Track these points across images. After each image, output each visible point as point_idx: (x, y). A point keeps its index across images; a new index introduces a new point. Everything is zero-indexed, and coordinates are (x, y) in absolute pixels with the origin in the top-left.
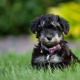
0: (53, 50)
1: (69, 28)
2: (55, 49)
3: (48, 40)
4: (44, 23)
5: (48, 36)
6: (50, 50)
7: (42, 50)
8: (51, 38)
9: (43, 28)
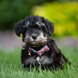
0: (42, 52)
1: (54, 30)
2: (43, 51)
3: (33, 39)
4: (28, 23)
5: (33, 35)
6: (39, 53)
7: (30, 53)
8: (36, 37)
9: (28, 28)
